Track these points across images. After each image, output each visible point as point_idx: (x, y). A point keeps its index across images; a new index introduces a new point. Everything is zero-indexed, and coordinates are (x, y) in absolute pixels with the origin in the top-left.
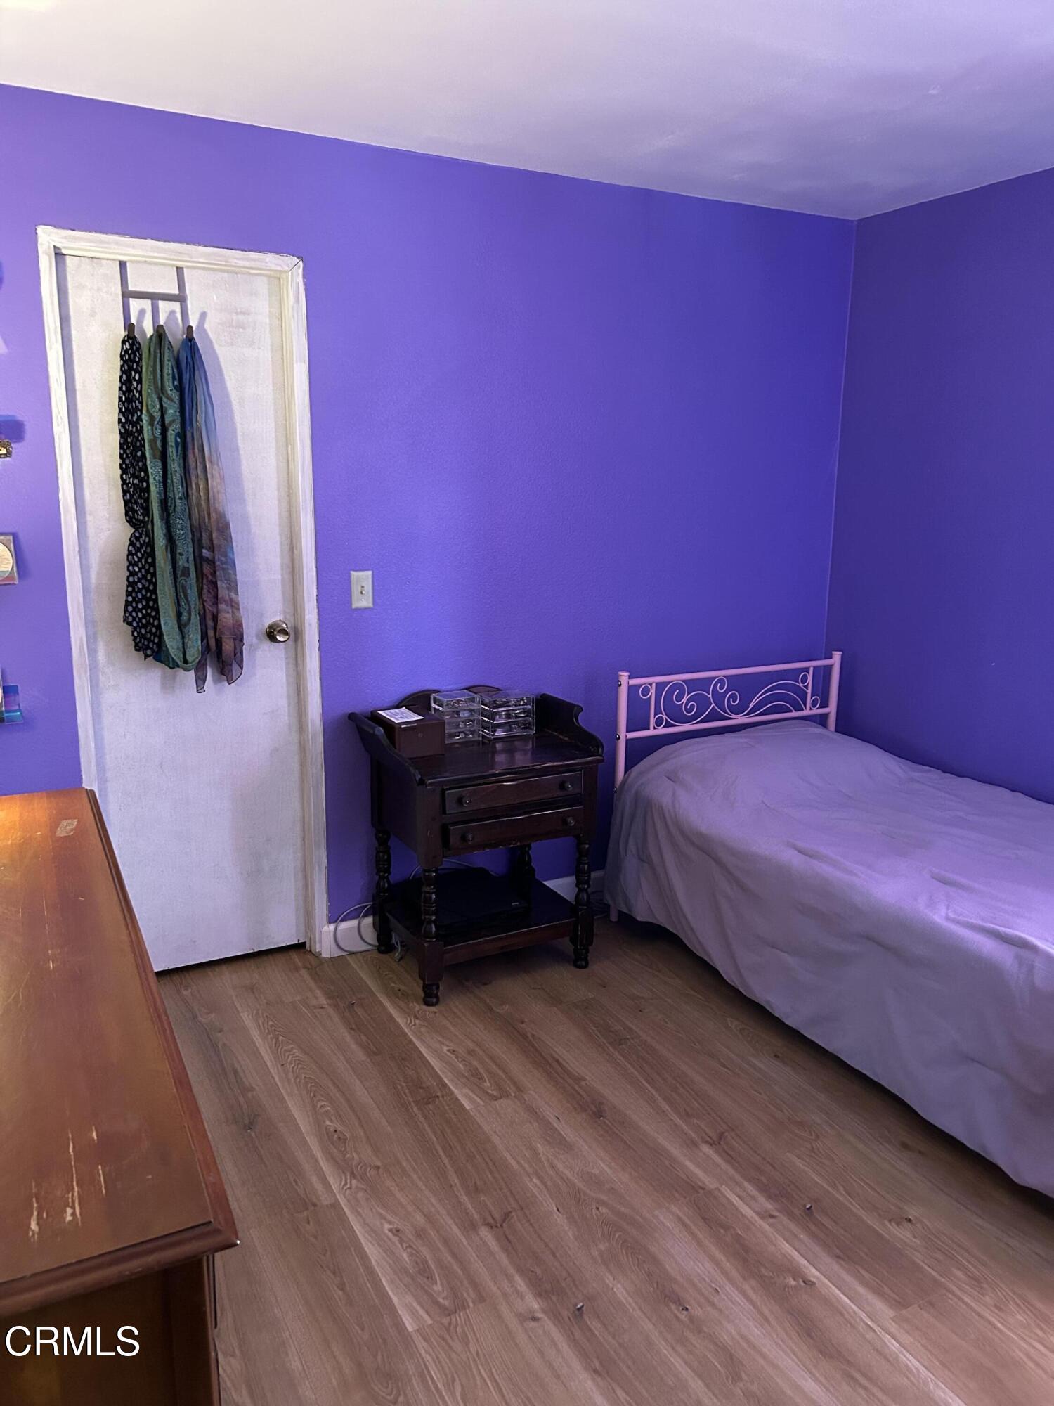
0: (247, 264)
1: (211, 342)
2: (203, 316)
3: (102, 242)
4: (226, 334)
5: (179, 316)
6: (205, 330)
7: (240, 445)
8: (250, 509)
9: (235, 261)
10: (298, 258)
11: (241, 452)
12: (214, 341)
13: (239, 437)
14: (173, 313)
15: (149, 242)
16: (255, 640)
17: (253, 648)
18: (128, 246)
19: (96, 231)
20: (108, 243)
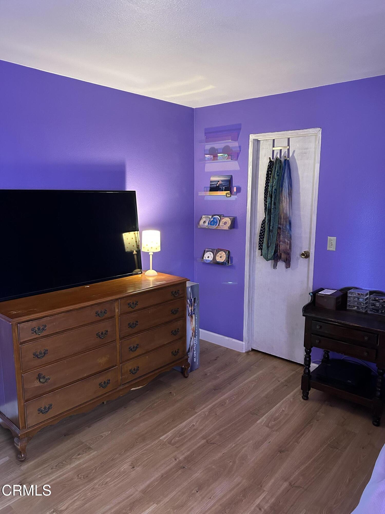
0: (303, 133)
1: (295, 160)
2: (294, 151)
3: (264, 135)
4: (300, 156)
5: (287, 153)
6: (294, 156)
7: (301, 192)
8: (302, 213)
9: (300, 133)
10: (320, 128)
11: (301, 194)
12: (296, 159)
13: (301, 190)
14: (286, 152)
15: (276, 133)
16: (299, 256)
17: (298, 259)
18: (270, 135)
19: (263, 133)
20: (266, 135)
